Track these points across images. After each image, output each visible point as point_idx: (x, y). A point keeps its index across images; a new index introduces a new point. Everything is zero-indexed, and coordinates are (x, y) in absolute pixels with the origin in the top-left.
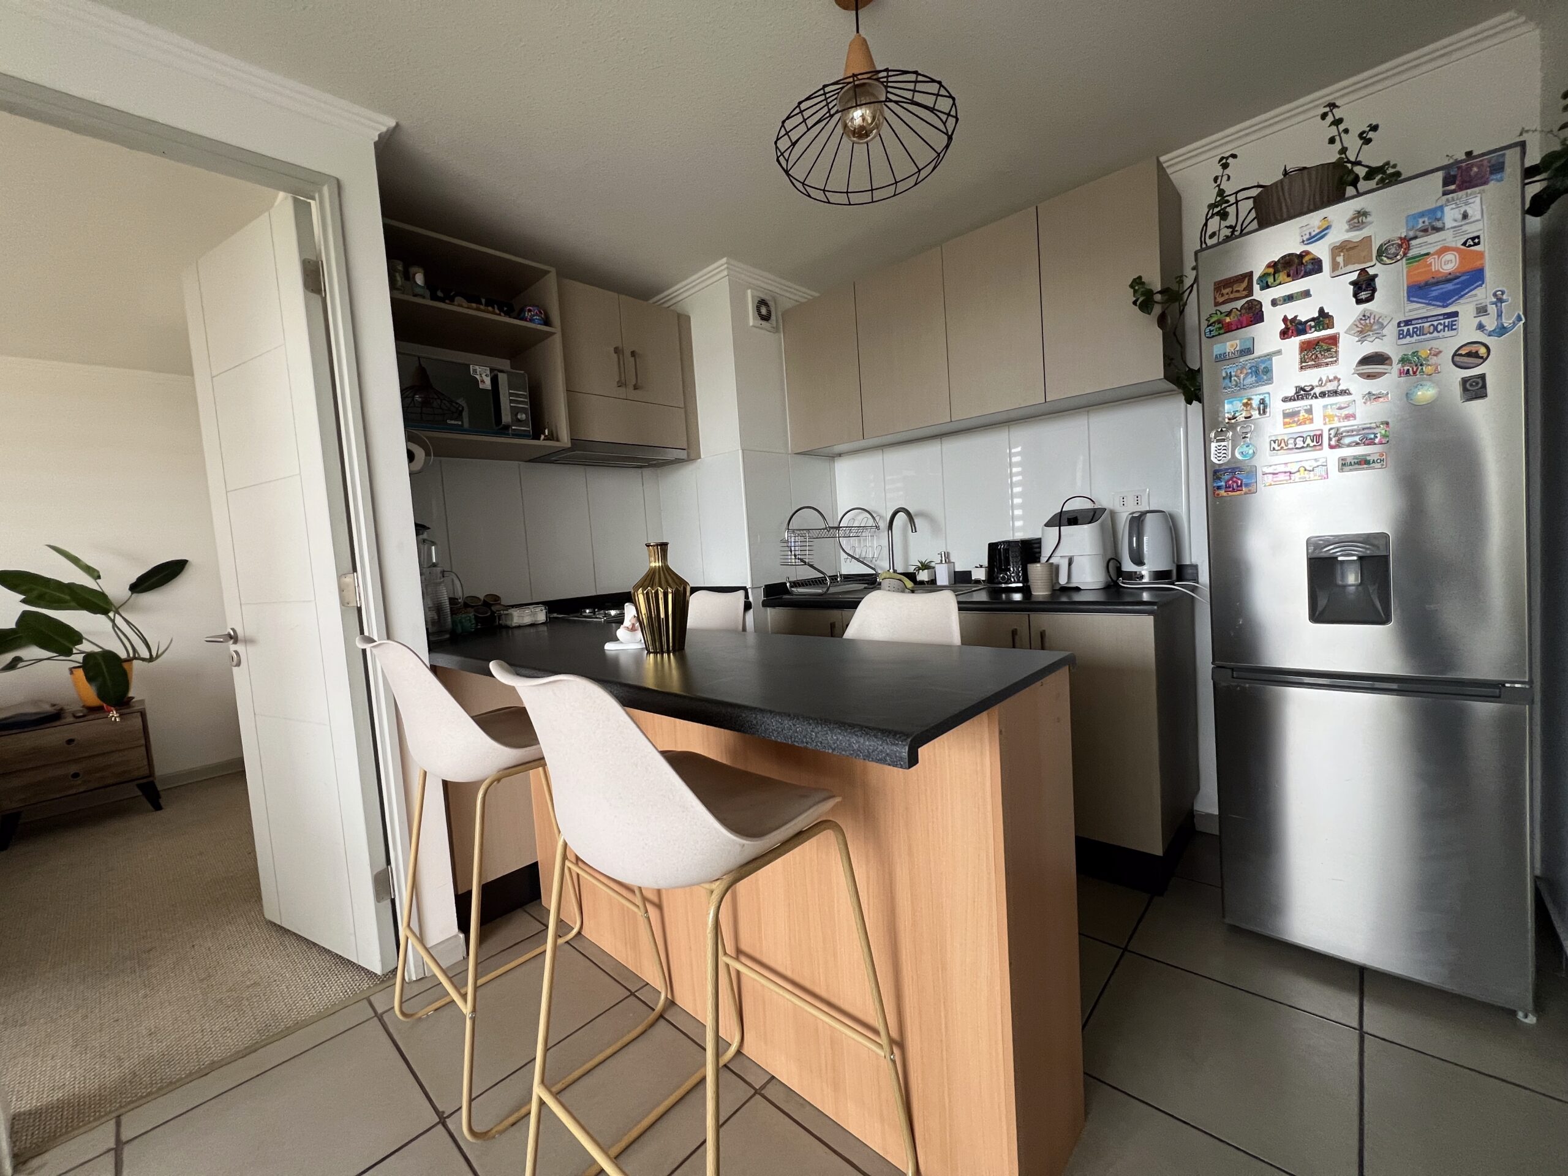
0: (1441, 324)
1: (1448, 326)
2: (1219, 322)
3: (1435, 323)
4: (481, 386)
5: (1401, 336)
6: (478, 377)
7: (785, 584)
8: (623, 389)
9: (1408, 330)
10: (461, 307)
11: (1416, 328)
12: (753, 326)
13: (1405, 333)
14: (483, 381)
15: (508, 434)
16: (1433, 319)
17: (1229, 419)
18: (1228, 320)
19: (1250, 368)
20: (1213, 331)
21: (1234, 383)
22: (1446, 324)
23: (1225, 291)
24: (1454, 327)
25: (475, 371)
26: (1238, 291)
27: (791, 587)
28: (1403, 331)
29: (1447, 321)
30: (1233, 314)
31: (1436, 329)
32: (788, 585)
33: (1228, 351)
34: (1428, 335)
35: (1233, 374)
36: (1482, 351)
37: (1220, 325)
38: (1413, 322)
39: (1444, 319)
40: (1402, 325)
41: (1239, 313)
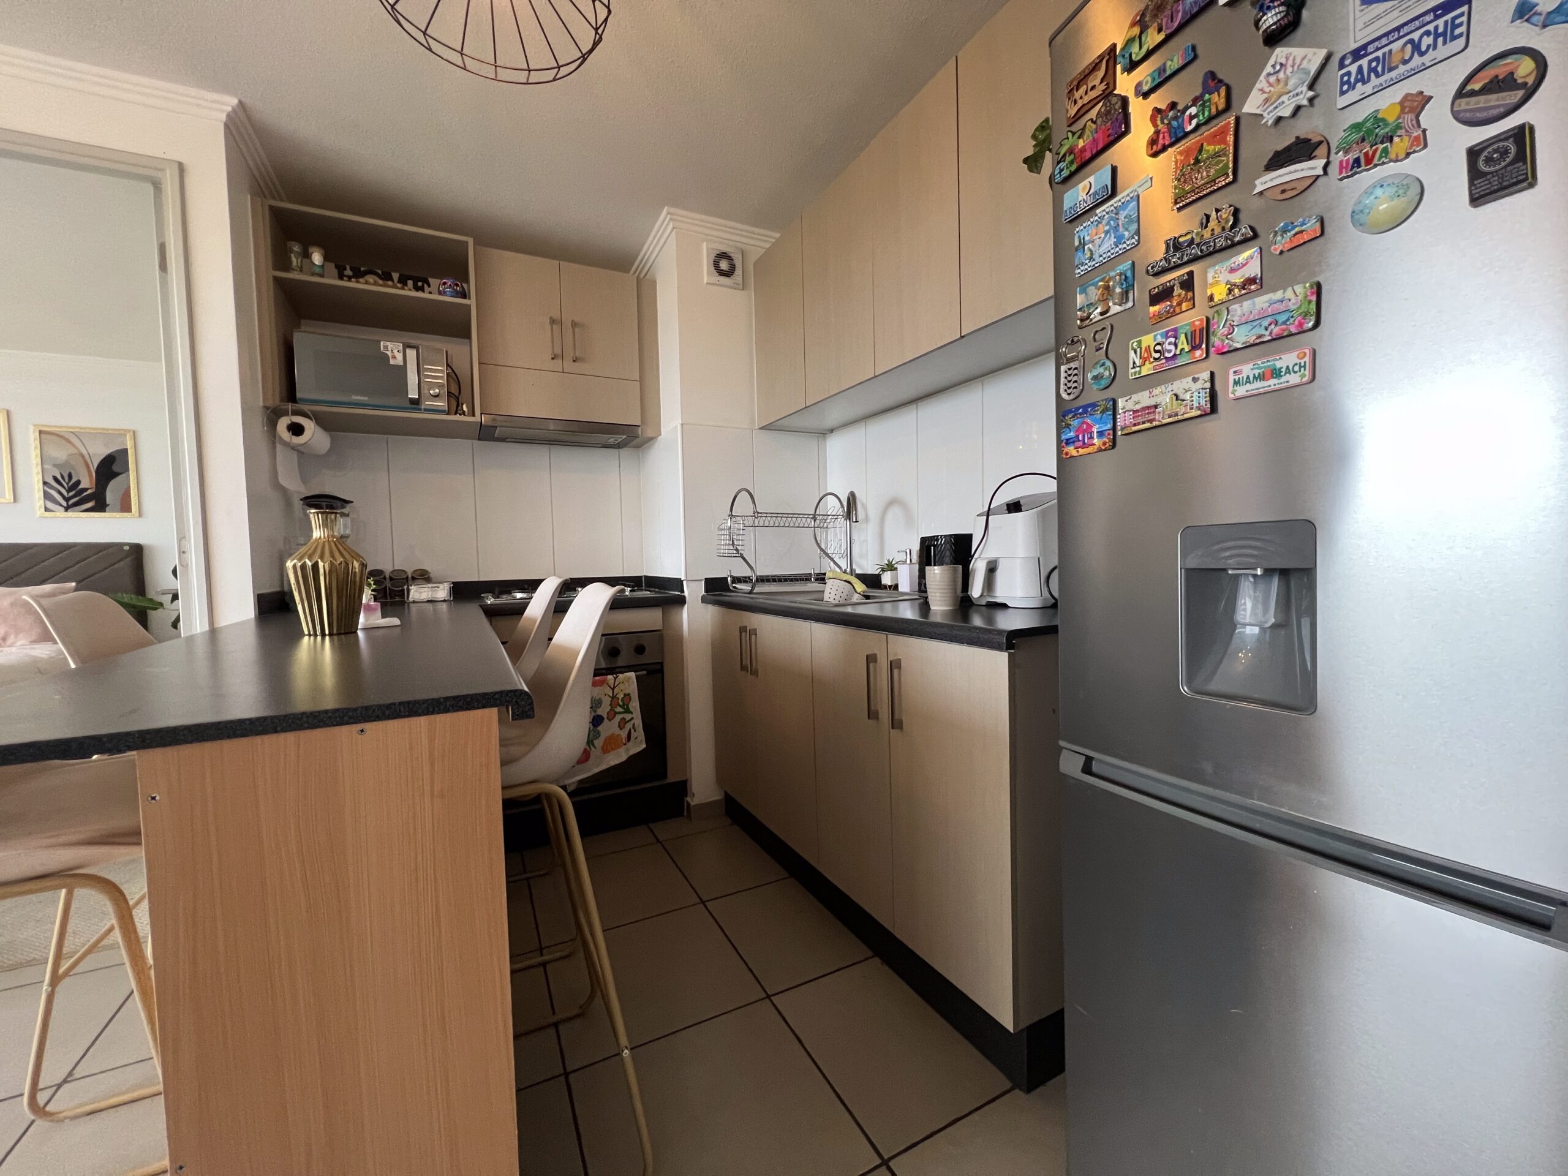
0: (1428, 33)
1: (1444, 34)
2: (1071, 151)
3: (1416, 36)
4: (392, 362)
5: (1345, 87)
6: (389, 353)
7: (726, 578)
8: (559, 362)
9: (1360, 69)
10: (369, 285)
11: (1377, 59)
12: (707, 283)
13: (1352, 80)
14: (394, 357)
15: (420, 409)
16: (1412, 26)
17: (1082, 320)
18: (1081, 143)
19: (1108, 223)
20: (1063, 170)
21: (1088, 255)
22: (1441, 30)
23: (1077, 95)
24: (1457, 32)
25: (386, 347)
26: (1093, 88)
27: (733, 582)
28: (1349, 74)
29: (1441, 22)
30: (1087, 132)
31: (1416, 47)
32: (729, 579)
33: (1080, 198)
34: (1402, 69)
35: (1087, 238)
36: (1525, 68)
37: (1072, 157)
38: (1370, 48)
39: (1437, 17)
40: (1347, 62)
41: (1094, 126)
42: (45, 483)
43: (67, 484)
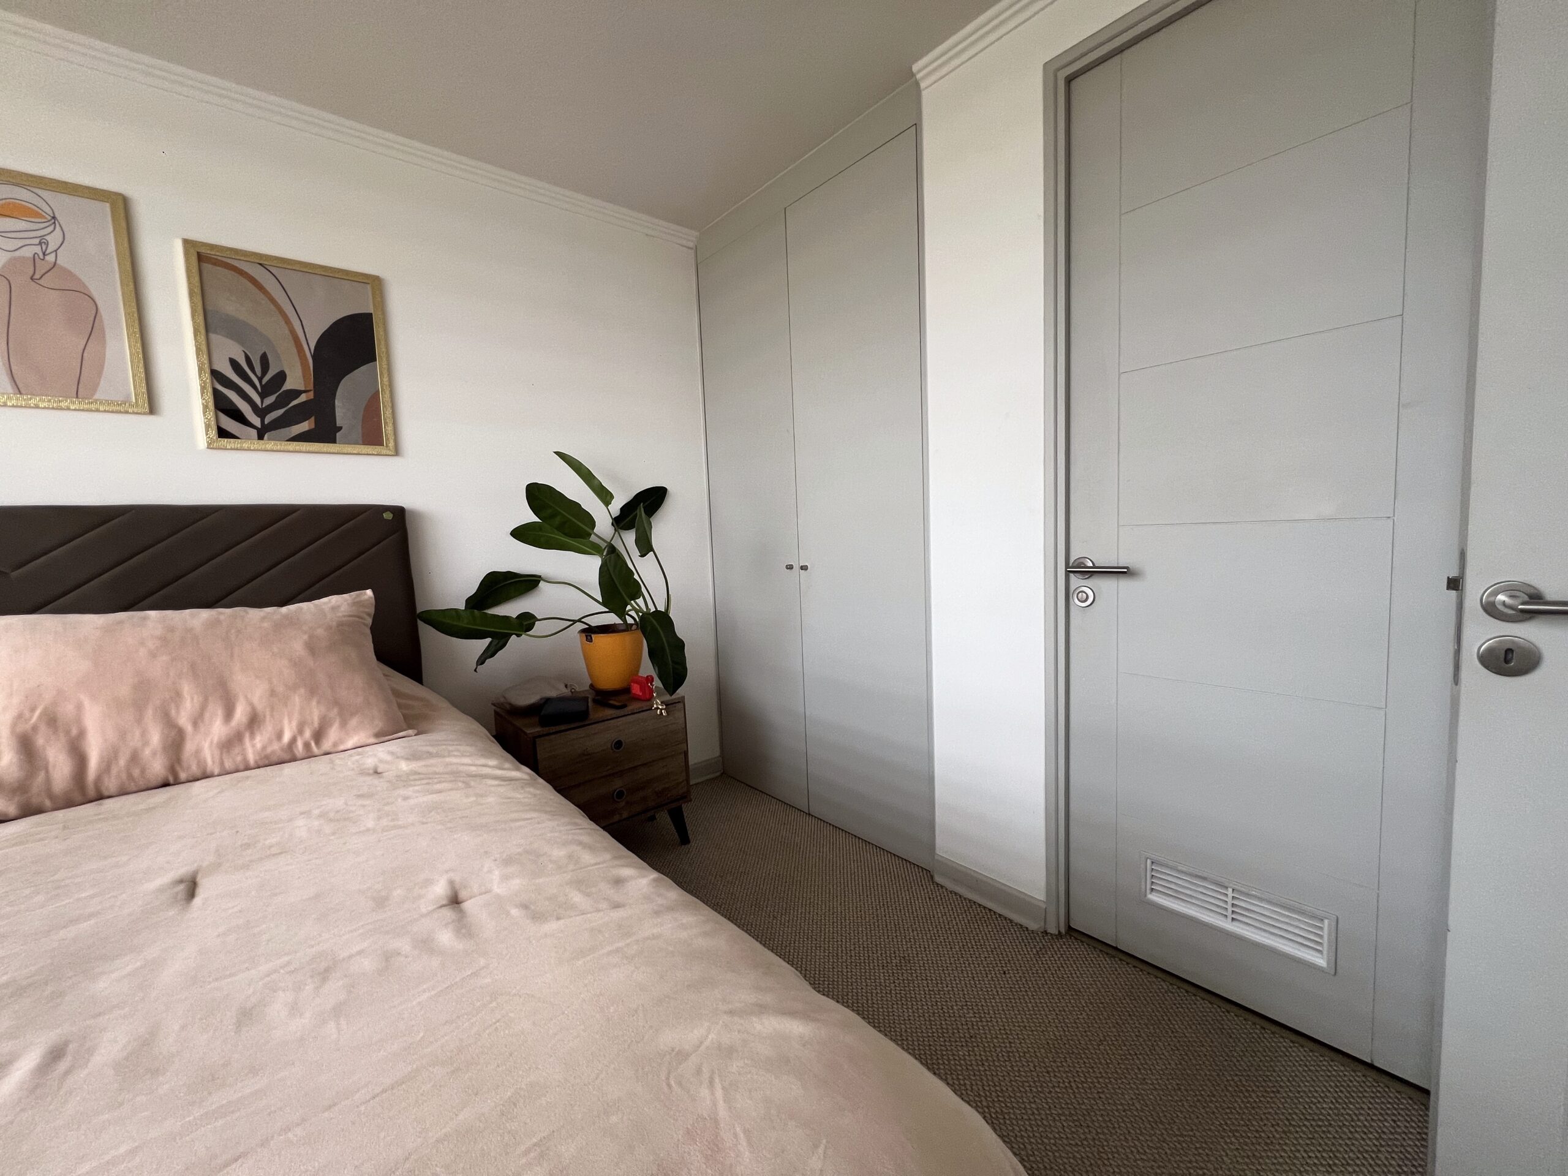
42: (216, 375)
43: (260, 380)
